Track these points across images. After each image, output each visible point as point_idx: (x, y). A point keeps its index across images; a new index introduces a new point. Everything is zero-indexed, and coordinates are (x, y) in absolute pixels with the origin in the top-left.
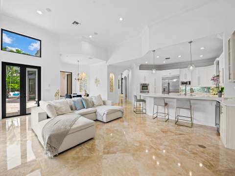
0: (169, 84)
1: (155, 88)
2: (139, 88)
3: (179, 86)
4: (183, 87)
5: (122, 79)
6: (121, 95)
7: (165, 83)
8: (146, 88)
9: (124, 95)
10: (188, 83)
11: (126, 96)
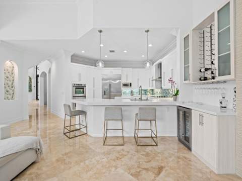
0: (110, 85)
1: (94, 91)
2: (70, 90)
3: (121, 88)
4: (124, 90)
5: (37, 76)
6: (36, 102)
7: (106, 84)
8: (82, 90)
9: (40, 102)
10: (129, 85)
11: (45, 104)
